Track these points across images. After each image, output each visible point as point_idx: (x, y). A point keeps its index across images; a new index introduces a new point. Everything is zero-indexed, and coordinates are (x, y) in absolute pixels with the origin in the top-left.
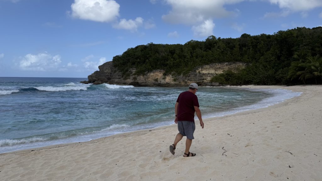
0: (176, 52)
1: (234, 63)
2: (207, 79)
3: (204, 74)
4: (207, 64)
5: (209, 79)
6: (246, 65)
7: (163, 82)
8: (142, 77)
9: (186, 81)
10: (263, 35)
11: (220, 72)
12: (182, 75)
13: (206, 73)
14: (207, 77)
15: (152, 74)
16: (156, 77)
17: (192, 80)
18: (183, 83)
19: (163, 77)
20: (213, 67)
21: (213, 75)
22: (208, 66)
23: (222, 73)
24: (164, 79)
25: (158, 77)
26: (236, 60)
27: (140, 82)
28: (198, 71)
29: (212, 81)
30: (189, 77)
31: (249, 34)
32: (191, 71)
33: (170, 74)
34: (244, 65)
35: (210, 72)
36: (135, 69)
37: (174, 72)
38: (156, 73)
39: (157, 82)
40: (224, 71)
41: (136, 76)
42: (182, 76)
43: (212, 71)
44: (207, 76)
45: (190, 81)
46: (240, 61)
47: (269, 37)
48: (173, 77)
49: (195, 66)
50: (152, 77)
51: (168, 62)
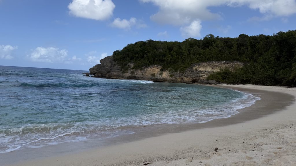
0: (174, 49)
1: (231, 62)
2: (204, 77)
3: (200, 71)
4: (205, 62)
5: (205, 76)
6: (243, 64)
7: (159, 77)
8: (139, 71)
9: (183, 77)
10: (262, 36)
11: (217, 70)
12: (178, 72)
13: (202, 70)
14: (204, 75)
15: (149, 69)
16: (153, 73)
17: (189, 77)
18: (179, 80)
19: (160, 72)
20: (210, 65)
21: (209, 73)
22: (205, 64)
23: (219, 71)
24: (161, 74)
25: (155, 72)
26: (234, 60)
27: (137, 76)
28: (194, 68)
29: (208, 79)
30: (185, 73)
31: (247, 35)
32: (187, 68)
33: (167, 70)
34: (242, 64)
35: (207, 70)
36: (134, 63)
37: (171, 68)
38: (153, 68)
39: (154, 77)
40: (222, 69)
41: (134, 70)
42: (179, 72)
43: (209, 69)
44: (204, 74)
45: (186, 77)
46: (238, 60)
47: (268, 37)
48: (169, 73)
49: (191, 63)
50: (149, 72)
51: (165, 58)
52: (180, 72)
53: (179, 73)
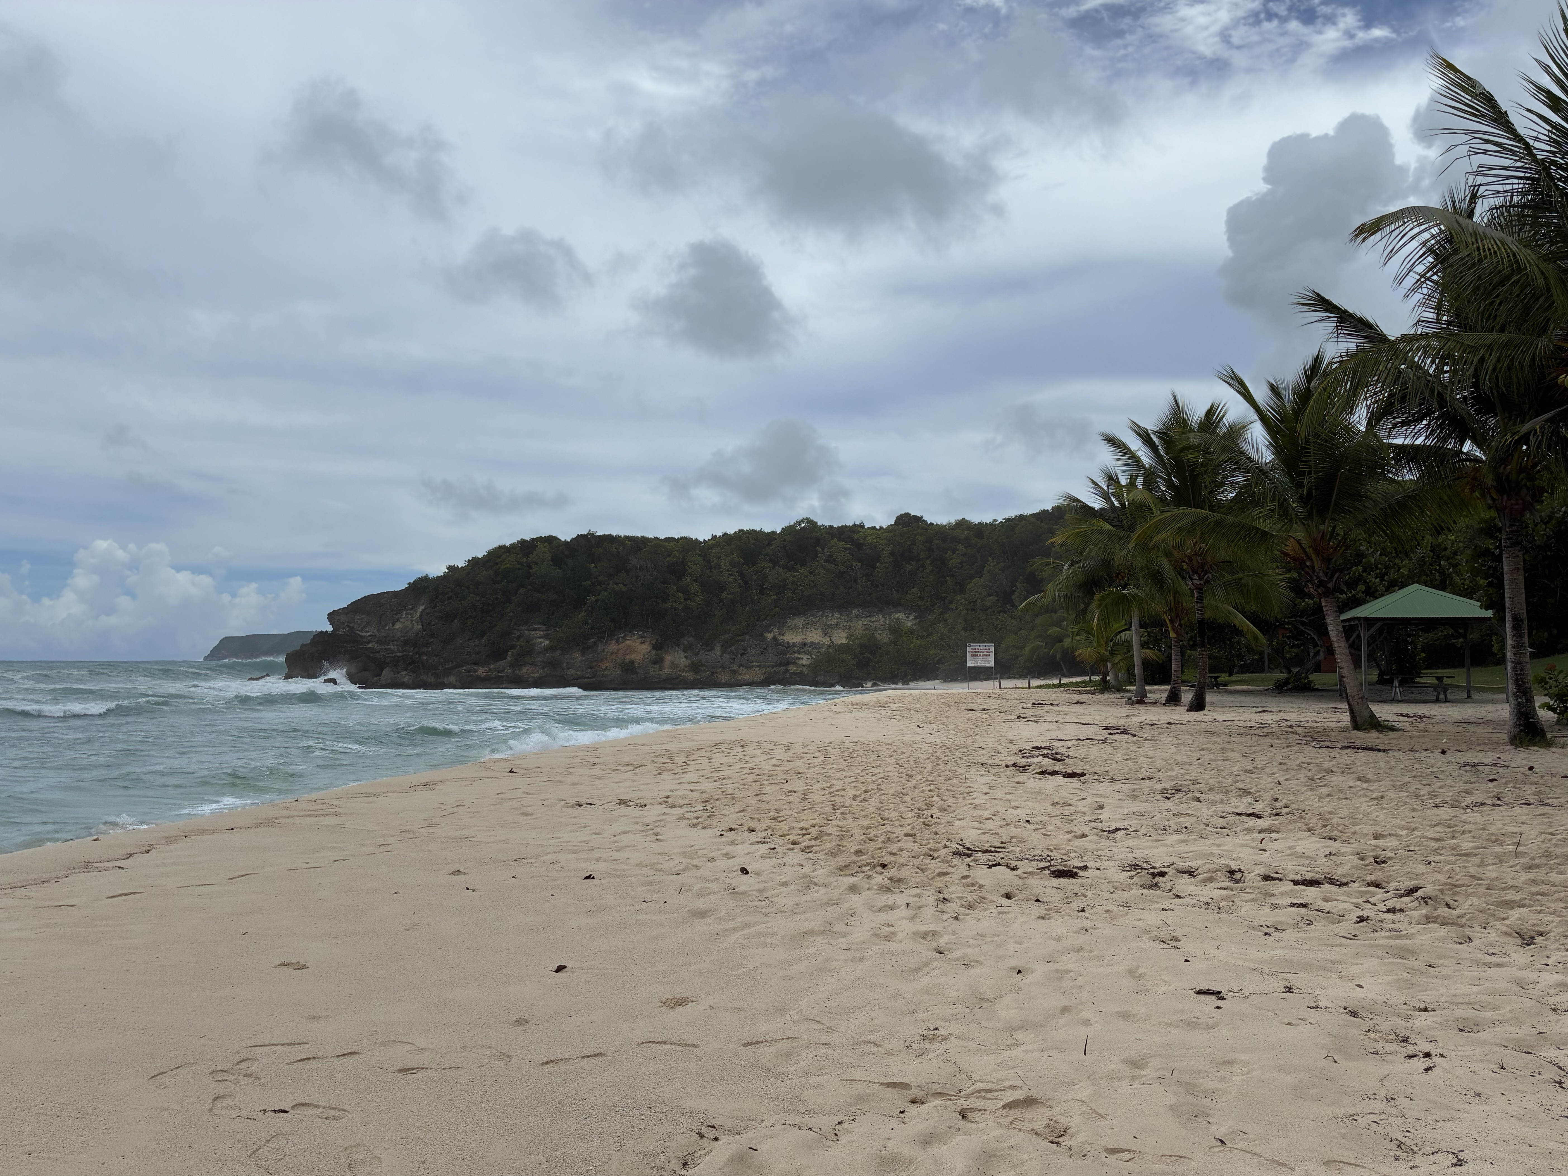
0: (689, 571)
1: (881, 611)
2: (800, 662)
3: (789, 646)
4: (798, 613)
5: (805, 660)
6: (916, 618)
7: (654, 672)
8: (577, 655)
9: (733, 668)
11: (839, 639)
12: (718, 651)
13: (795, 640)
14: (801, 656)
15: (613, 647)
16: (628, 658)
17: (753, 666)
18: (723, 677)
19: (653, 656)
20: (816, 623)
21: (816, 648)
22: (800, 621)
23: (845, 641)
24: (658, 661)
25: (633, 656)
26: (884, 604)
28: (769, 636)
29: (815, 667)
30: (742, 655)
32: (747, 637)
33: (678, 645)
34: (912, 617)
35: (809, 640)
37: (691, 639)
38: (627, 642)
40: (852, 635)
41: (558, 652)
42: (718, 653)
43: (814, 636)
44: (799, 653)
45: (747, 668)
46: (897, 605)
48: (686, 657)
49: (758, 620)
50: (614, 657)
51: (669, 605)
52: (723, 652)
53: (722, 655)
